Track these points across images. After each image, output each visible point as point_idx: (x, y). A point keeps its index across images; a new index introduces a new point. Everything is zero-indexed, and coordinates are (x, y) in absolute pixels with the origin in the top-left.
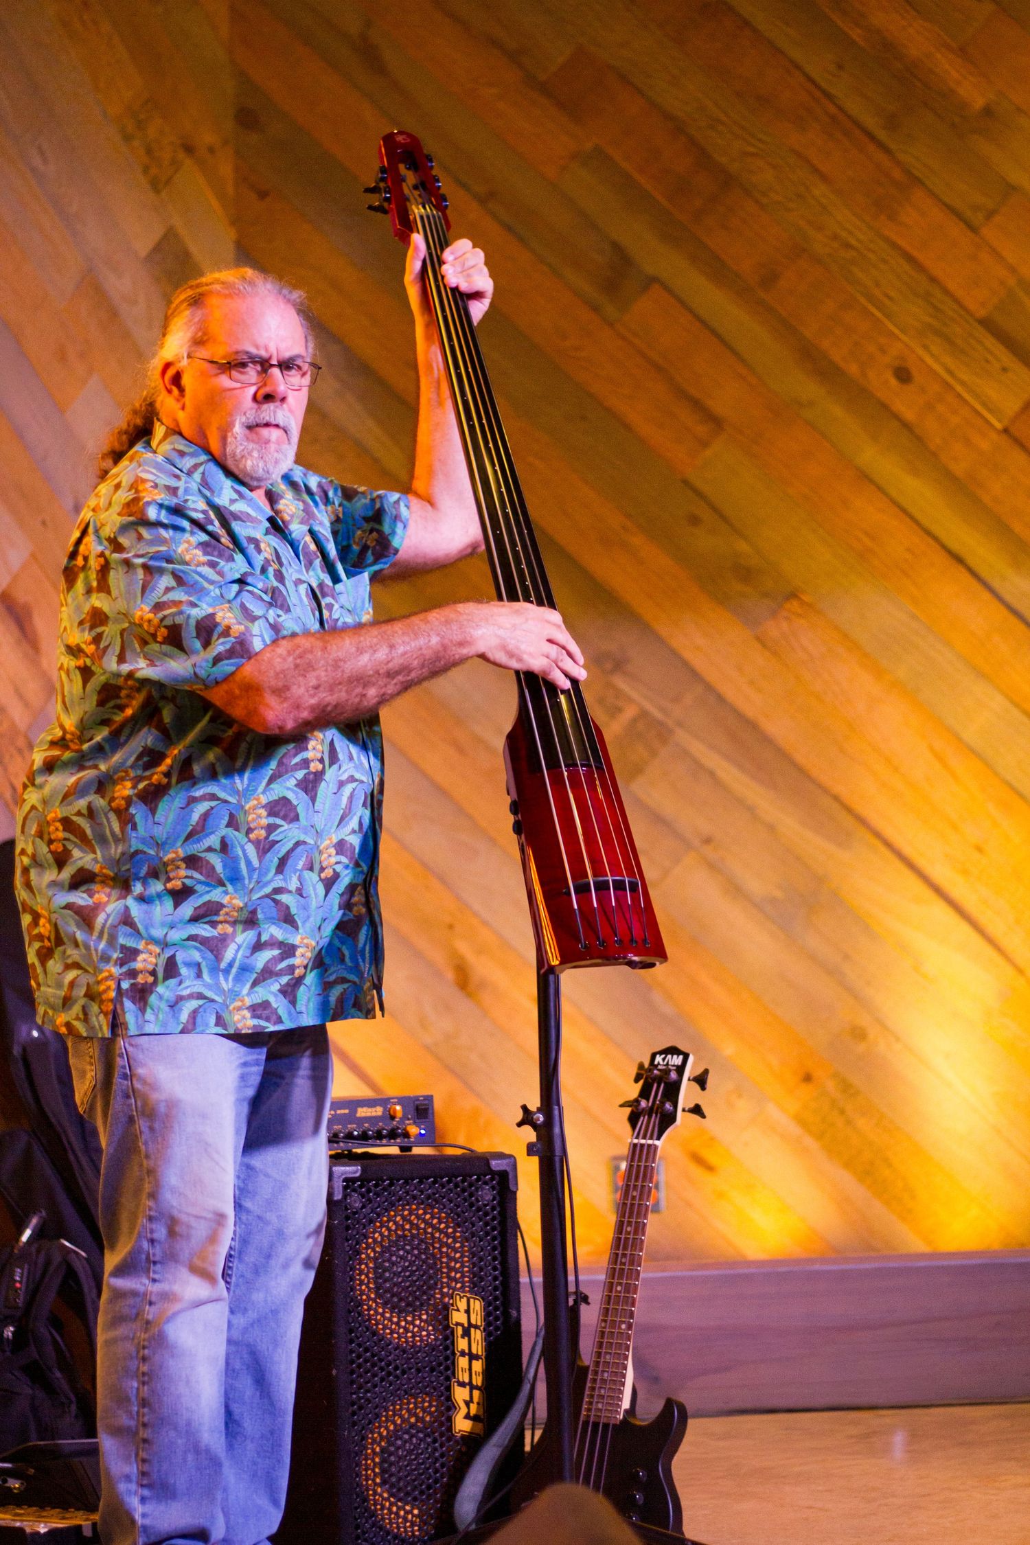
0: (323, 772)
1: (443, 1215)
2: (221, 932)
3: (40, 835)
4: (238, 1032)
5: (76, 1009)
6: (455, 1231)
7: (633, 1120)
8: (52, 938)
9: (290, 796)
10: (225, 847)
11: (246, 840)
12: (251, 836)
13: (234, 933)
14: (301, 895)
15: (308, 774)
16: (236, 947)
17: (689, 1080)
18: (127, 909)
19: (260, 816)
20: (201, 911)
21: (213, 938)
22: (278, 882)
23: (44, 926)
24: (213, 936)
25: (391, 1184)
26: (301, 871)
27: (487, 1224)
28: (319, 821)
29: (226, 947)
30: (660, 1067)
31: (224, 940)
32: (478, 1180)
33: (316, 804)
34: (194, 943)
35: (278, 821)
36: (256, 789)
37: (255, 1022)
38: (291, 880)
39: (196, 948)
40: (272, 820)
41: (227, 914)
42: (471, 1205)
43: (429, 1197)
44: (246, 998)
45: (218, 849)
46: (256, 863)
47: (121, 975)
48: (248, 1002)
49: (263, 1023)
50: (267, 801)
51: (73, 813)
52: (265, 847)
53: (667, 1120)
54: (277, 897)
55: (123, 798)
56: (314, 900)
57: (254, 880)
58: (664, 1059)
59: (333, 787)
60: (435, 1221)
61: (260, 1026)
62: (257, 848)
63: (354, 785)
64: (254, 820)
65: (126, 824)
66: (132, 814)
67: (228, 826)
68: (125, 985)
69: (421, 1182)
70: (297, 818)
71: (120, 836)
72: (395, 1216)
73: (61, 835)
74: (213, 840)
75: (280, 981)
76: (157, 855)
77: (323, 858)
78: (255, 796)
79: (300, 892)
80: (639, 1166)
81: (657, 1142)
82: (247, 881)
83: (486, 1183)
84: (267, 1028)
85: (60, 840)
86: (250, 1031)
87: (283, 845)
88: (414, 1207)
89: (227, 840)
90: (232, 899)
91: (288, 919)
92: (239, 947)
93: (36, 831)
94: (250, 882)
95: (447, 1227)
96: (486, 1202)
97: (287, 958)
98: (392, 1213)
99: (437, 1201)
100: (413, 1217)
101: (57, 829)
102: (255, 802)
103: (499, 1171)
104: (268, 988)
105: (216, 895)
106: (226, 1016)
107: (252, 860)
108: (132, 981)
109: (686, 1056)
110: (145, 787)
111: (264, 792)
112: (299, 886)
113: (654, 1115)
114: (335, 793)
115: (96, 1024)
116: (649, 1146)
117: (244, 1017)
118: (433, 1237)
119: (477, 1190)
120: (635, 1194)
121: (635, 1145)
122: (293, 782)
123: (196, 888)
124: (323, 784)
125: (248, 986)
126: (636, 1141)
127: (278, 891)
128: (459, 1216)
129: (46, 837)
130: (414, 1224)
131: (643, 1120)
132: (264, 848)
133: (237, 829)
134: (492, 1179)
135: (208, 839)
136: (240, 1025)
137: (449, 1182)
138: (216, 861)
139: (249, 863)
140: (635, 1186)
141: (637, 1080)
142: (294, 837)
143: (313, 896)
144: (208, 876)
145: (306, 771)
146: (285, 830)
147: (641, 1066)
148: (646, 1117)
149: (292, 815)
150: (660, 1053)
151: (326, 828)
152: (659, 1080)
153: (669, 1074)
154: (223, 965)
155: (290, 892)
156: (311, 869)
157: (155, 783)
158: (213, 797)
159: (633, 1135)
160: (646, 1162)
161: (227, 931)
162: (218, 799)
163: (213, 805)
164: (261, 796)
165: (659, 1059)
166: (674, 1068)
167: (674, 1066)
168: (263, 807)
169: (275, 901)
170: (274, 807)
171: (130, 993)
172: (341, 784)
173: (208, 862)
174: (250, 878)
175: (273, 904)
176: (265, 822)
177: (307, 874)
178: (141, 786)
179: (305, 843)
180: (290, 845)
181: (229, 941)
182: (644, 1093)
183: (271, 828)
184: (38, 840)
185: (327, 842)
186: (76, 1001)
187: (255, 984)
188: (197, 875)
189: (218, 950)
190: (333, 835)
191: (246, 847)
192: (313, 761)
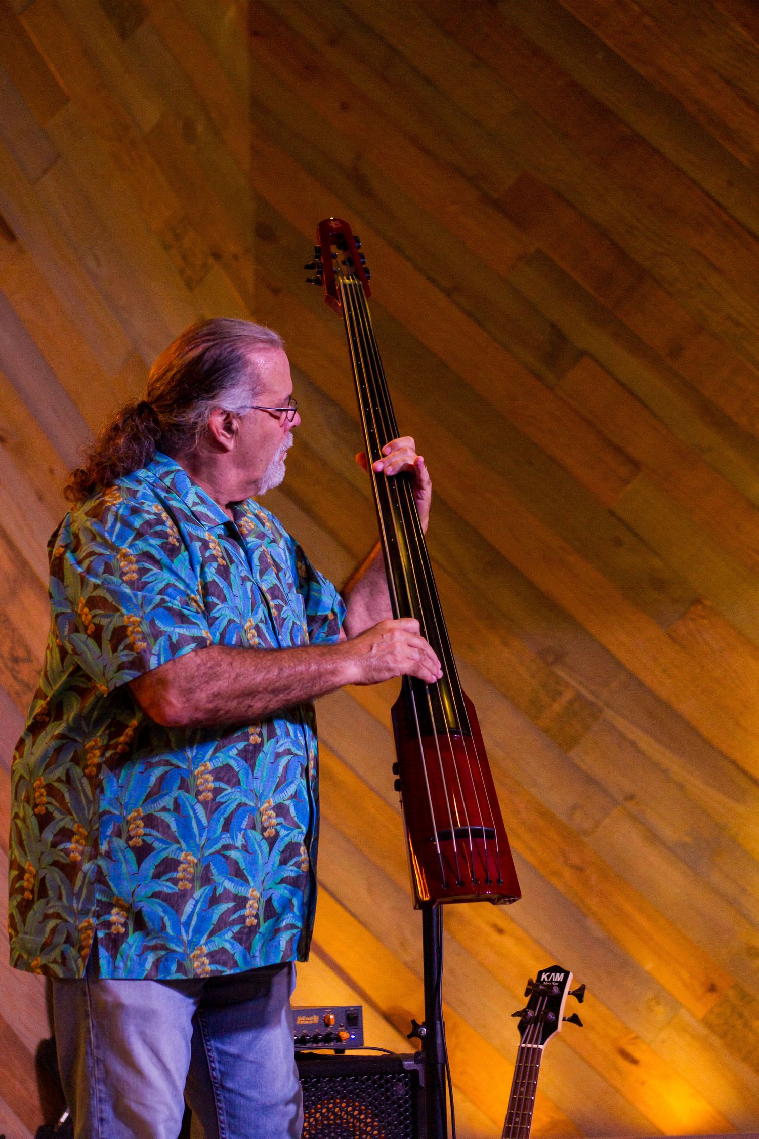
0: (261, 744)
1: (363, 1107)
2: (182, 889)
3: (28, 800)
4: (197, 977)
5: (56, 954)
6: (373, 1121)
7: (522, 1028)
8: (36, 889)
9: (233, 763)
10: (177, 807)
11: (196, 801)
12: (200, 797)
13: (193, 889)
14: (247, 851)
15: (249, 745)
16: (194, 902)
17: (569, 993)
18: (99, 867)
19: (207, 781)
20: (162, 869)
21: (174, 894)
22: (226, 840)
23: (28, 880)
24: (174, 893)
25: (318, 1082)
26: (245, 830)
27: (400, 1115)
28: (258, 786)
29: (186, 902)
30: (545, 983)
31: (183, 896)
32: (393, 1077)
33: (255, 771)
34: (157, 900)
35: (223, 785)
36: (204, 757)
37: (213, 967)
38: (237, 837)
39: (159, 904)
40: (217, 784)
41: (184, 870)
42: (387, 1099)
43: (351, 1092)
44: (204, 947)
45: (172, 809)
46: (205, 821)
47: (97, 925)
48: (206, 950)
49: (220, 968)
50: (213, 768)
51: (54, 780)
52: (213, 807)
53: (550, 1027)
54: (227, 853)
55: (94, 766)
56: (260, 856)
57: (204, 838)
58: (548, 977)
59: (270, 758)
60: (356, 1113)
61: (217, 970)
62: (206, 808)
63: (290, 757)
64: (202, 784)
65: (96, 788)
66: (100, 779)
67: (180, 788)
68: (101, 935)
69: (344, 1080)
70: (238, 783)
71: (92, 799)
72: (322, 1108)
73: (45, 799)
74: (168, 802)
75: (232, 929)
76: (121, 814)
77: (263, 819)
78: (203, 763)
79: (245, 848)
80: (525, 1067)
81: (541, 1047)
82: (198, 839)
83: (400, 1080)
84: (224, 972)
85: (43, 804)
86: (208, 976)
87: (227, 806)
88: (338, 1100)
89: (180, 801)
90: (186, 855)
91: (238, 874)
92: (197, 902)
93: (24, 797)
94: (200, 840)
95: (366, 1118)
96: (400, 1096)
97: (239, 910)
98: (319, 1106)
99: (358, 1095)
100: (337, 1110)
101: (41, 795)
102: (203, 768)
103: (410, 1070)
104: (223, 937)
105: (170, 852)
106: (187, 964)
107: (202, 819)
108: (107, 931)
109: (567, 974)
110: (111, 756)
111: (210, 760)
112: (244, 842)
113: (539, 1024)
114: (272, 763)
115: (75, 967)
116: (535, 1049)
117: (203, 964)
118: (354, 1126)
119: (392, 1086)
120: (522, 1090)
121: (523, 1049)
122: (235, 752)
123: (154, 845)
124: (261, 755)
125: (205, 937)
126: (523, 1045)
127: (226, 847)
128: (377, 1108)
129: (32, 802)
130: (338, 1115)
131: (530, 1028)
132: (211, 808)
133: (188, 791)
134: (405, 1077)
135: (163, 799)
136: (199, 971)
137: (368, 1079)
138: (170, 819)
139: (199, 821)
140: (522, 1084)
141: (526, 994)
142: (236, 800)
143: (259, 852)
144: (164, 834)
145: (246, 743)
146: (229, 793)
147: (530, 982)
148: (533, 1025)
149: (234, 780)
150: (546, 971)
151: (265, 793)
152: (544, 994)
153: (552, 989)
154: (184, 918)
155: (237, 848)
156: (254, 828)
157: (120, 752)
158: (169, 763)
159: (521, 1041)
160: (532, 1063)
161: (187, 887)
162: (171, 765)
163: (167, 770)
164: (208, 763)
165: (544, 976)
166: (557, 984)
167: (556, 982)
168: (210, 773)
169: (224, 856)
170: (219, 773)
171: (104, 942)
172: (278, 756)
173: (163, 821)
174: (201, 836)
175: (223, 860)
176: (211, 785)
177: (251, 833)
178: (108, 754)
179: (246, 805)
180: (234, 806)
181: (188, 896)
182: (531, 1005)
183: (217, 791)
184: (26, 804)
185: (266, 805)
186: (56, 946)
187: (212, 934)
188: (155, 833)
189: (178, 905)
190: (271, 799)
191: (196, 807)
192: (252, 734)
